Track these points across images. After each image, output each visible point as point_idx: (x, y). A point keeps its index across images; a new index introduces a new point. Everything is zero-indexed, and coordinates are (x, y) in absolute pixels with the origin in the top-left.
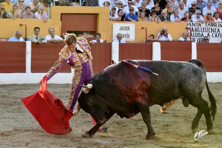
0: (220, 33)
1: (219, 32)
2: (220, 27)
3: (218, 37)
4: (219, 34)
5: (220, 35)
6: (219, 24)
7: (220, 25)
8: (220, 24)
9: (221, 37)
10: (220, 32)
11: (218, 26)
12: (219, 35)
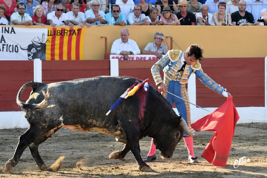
0: (6, 44)
1: (3, 42)
2: (5, 32)
3: (3, 51)
4: (3, 45)
5: (5, 47)
6: (3, 27)
7: (5, 30)
8: (5, 28)
9: (7, 51)
10: (5, 42)
11: (2, 32)
12: (3, 48)
